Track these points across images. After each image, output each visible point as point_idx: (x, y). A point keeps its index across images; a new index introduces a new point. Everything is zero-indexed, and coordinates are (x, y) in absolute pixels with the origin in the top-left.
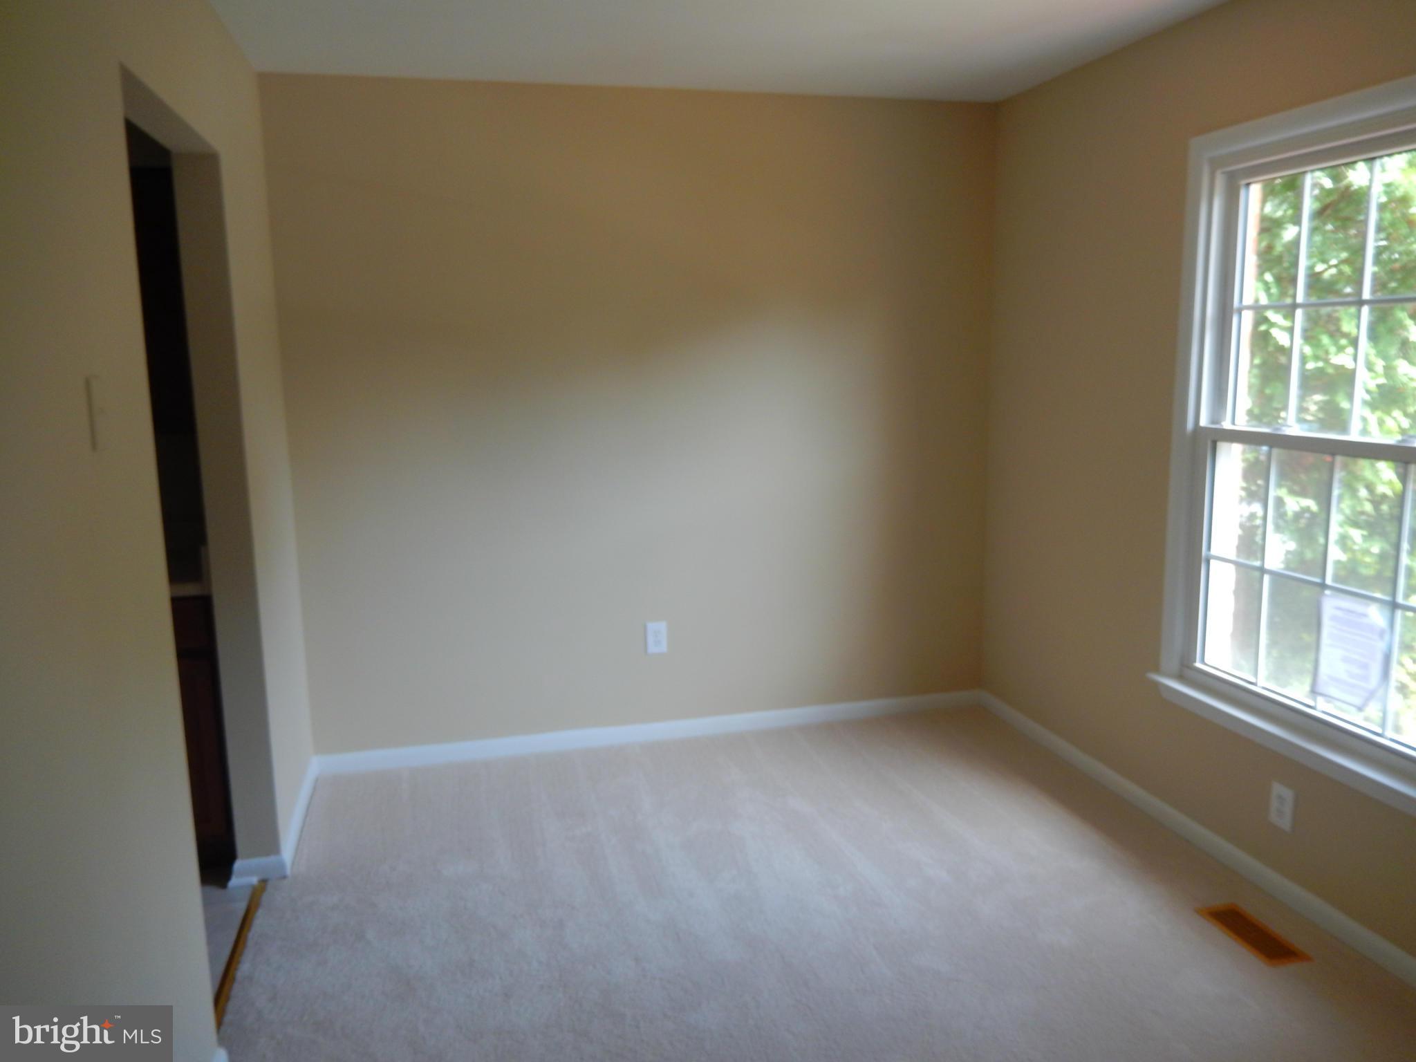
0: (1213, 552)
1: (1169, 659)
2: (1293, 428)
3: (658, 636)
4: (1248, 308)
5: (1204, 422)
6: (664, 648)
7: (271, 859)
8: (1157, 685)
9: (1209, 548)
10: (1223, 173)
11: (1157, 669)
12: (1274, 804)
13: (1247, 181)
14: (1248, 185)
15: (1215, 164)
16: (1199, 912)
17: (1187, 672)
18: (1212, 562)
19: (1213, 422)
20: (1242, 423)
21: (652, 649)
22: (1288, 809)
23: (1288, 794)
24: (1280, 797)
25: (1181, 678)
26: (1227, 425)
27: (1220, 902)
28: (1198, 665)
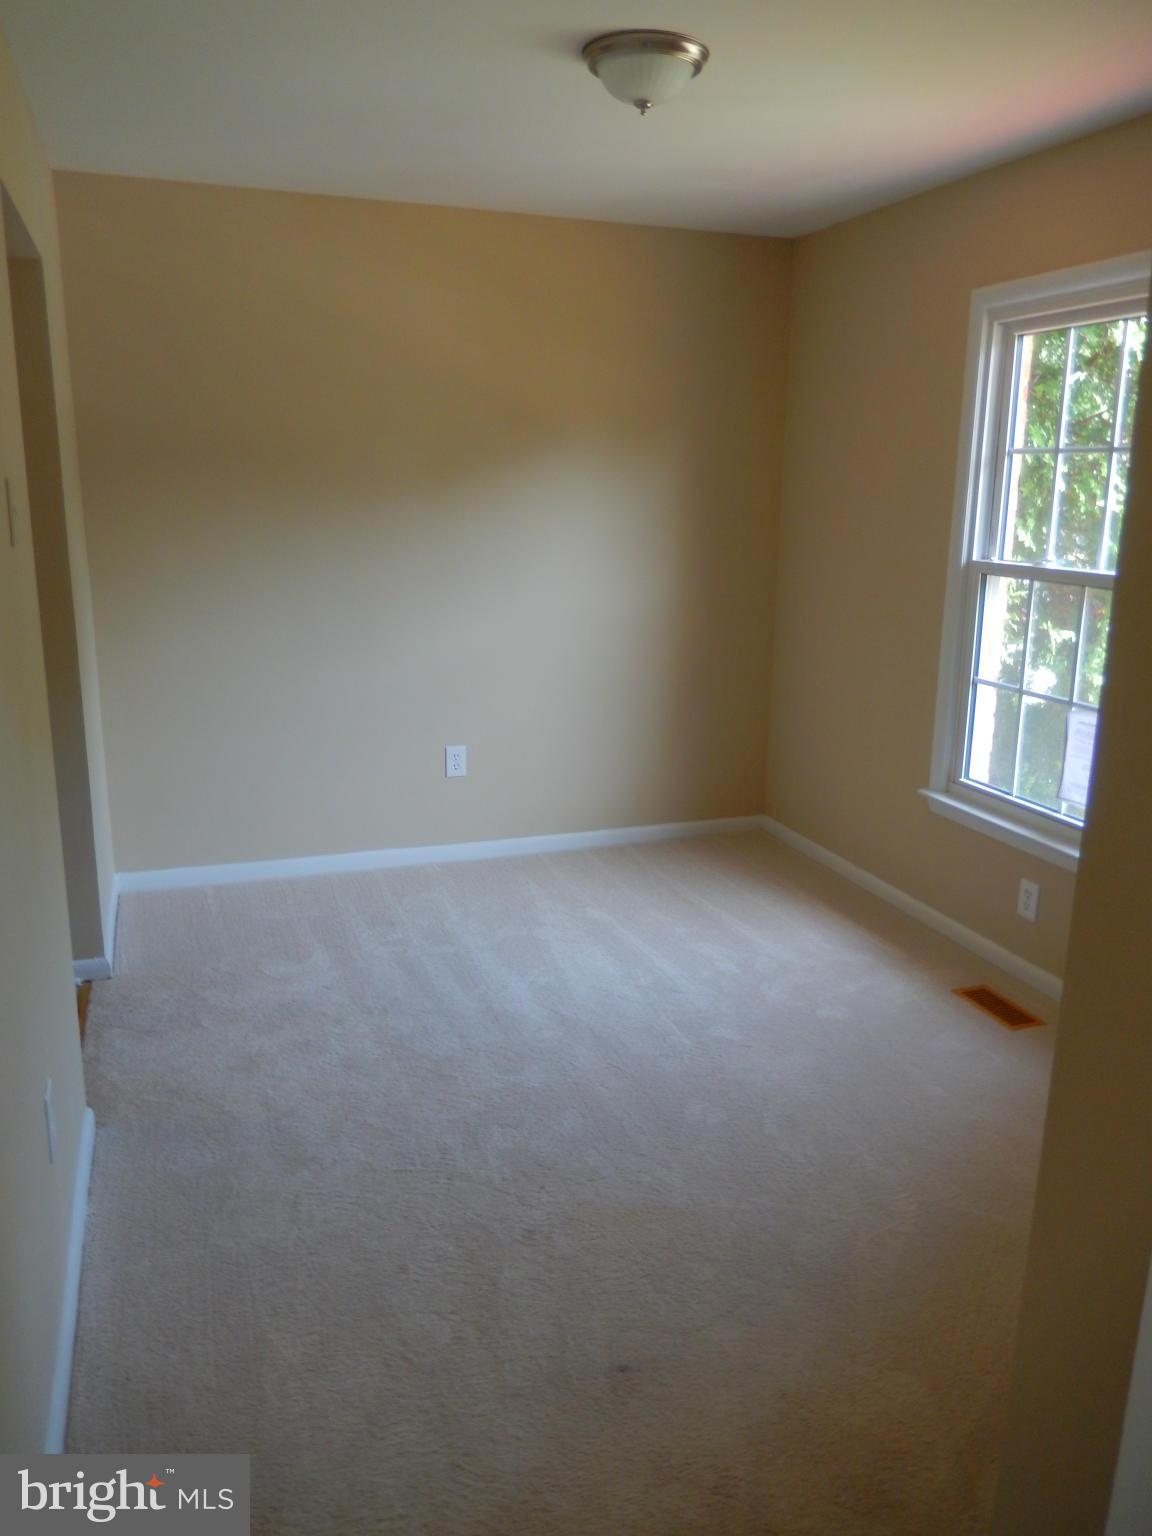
0: (981, 676)
1: (938, 776)
2: (1053, 563)
3: (458, 761)
4: (1018, 451)
5: (975, 557)
6: (463, 771)
7: (96, 960)
8: (926, 799)
9: (976, 673)
10: (1001, 324)
11: (926, 785)
12: (1022, 898)
13: (1020, 333)
14: (1021, 336)
15: (994, 315)
16: (956, 992)
17: (953, 786)
18: (979, 685)
19: (983, 558)
20: (1009, 558)
21: (451, 772)
22: (1033, 902)
23: (1034, 888)
24: (1026, 891)
25: (947, 792)
26: (995, 560)
27: (973, 983)
28: (963, 779)
